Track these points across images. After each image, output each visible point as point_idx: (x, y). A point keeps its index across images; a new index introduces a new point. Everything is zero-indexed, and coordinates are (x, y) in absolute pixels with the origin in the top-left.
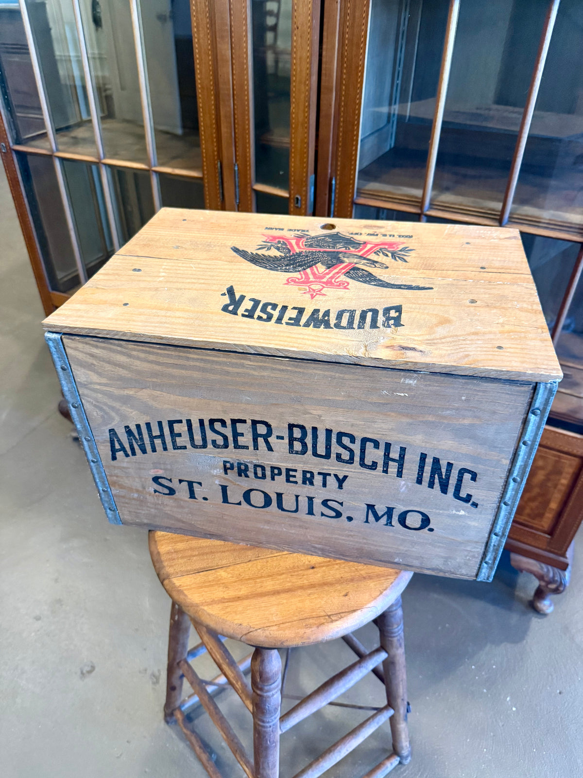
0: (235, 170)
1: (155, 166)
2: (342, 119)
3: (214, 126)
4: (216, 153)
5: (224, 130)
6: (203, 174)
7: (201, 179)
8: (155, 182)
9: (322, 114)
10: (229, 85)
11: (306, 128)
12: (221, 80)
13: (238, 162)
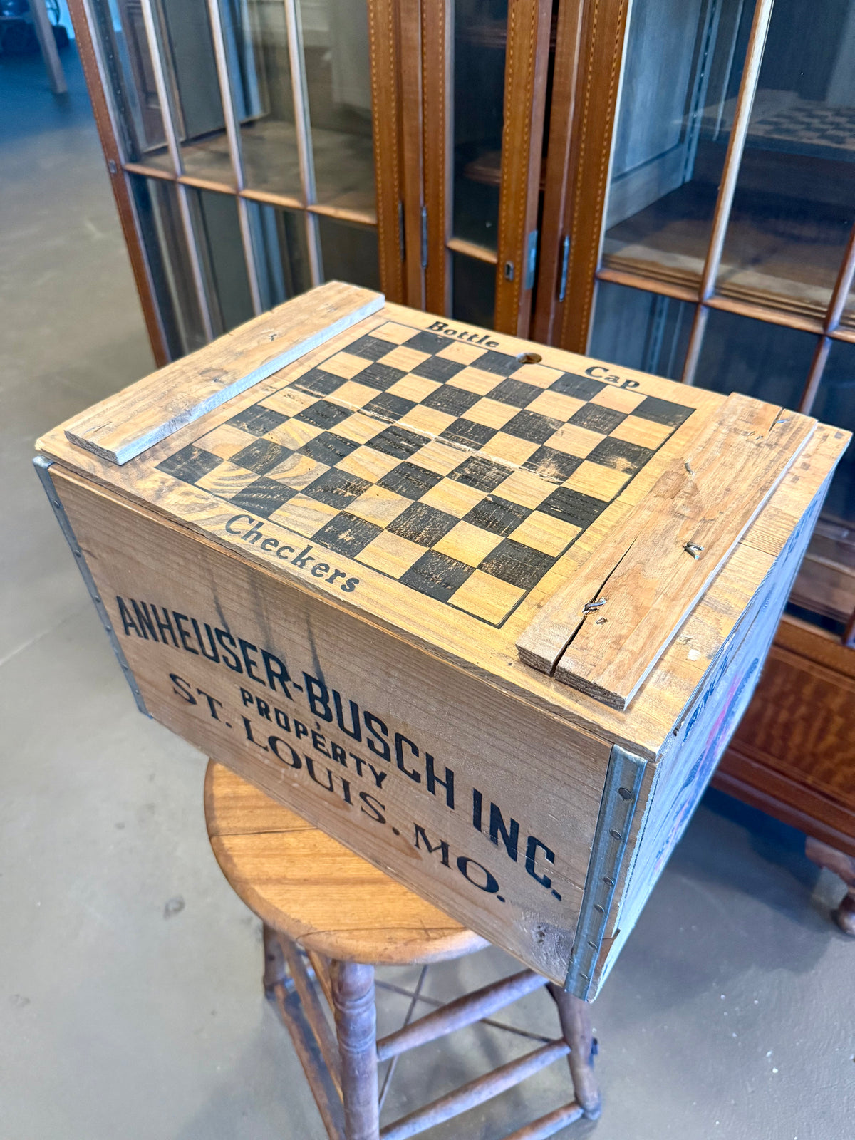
0: (422, 217)
1: (312, 204)
2: (583, 146)
3: (395, 148)
4: (396, 190)
5: (408, 155)
6: (378, 219)
7: (376, 226)
8: (311, 227)
9: (553, 136)
10: (417, 86)
11: (525, 158)
12: (405, 78)
13: (427, 205)
